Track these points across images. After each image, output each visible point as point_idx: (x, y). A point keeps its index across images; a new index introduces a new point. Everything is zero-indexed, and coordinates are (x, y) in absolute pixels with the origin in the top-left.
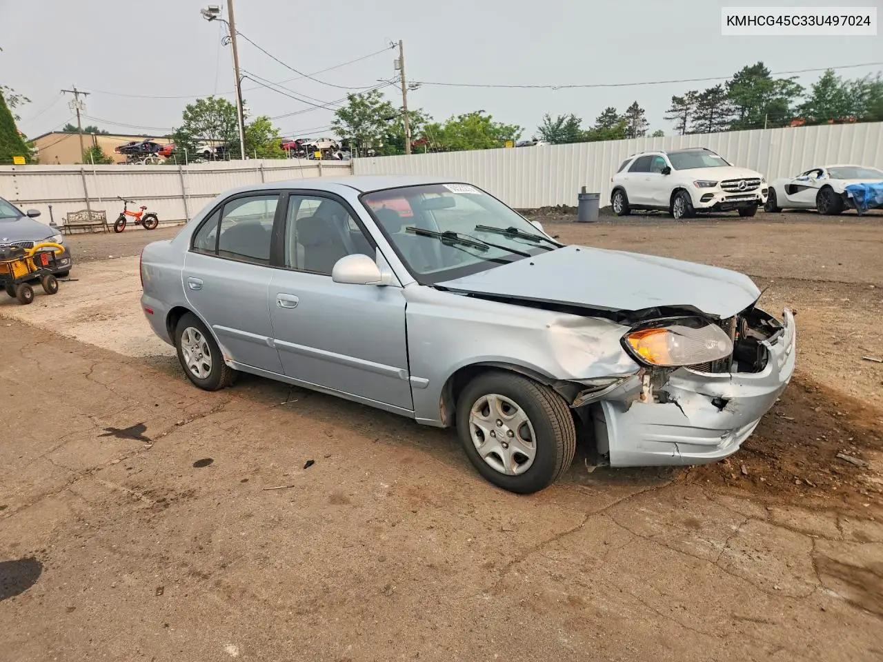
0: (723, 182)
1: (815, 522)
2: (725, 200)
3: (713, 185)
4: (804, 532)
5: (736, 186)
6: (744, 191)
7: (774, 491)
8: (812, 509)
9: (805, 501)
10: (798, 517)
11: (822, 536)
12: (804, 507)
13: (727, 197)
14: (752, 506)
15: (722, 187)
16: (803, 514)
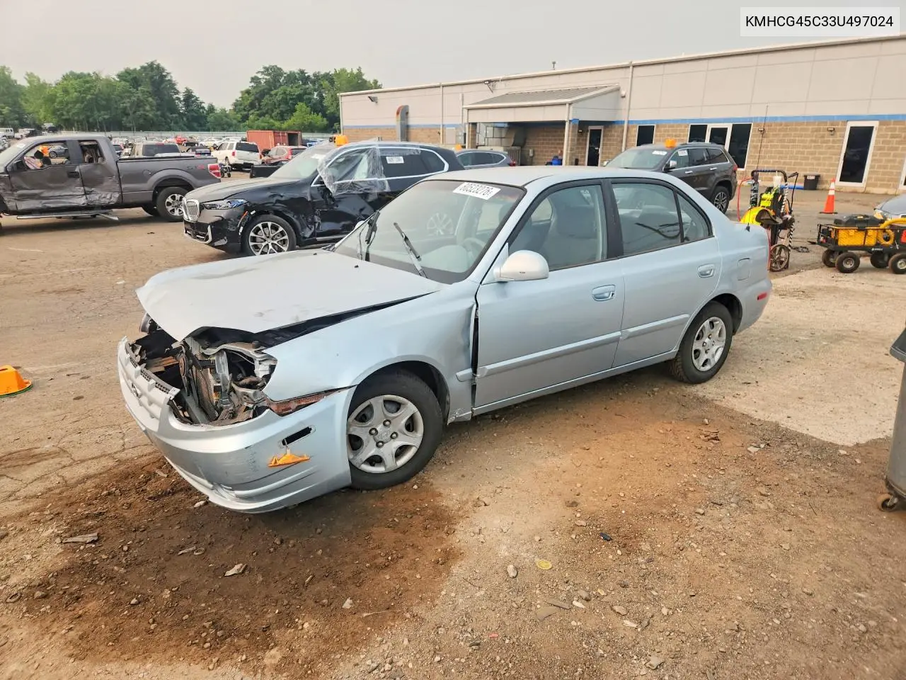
1: (81, 471)
4: (82, 461)
7: (126, 476)
8: (88, 477)
9: (97, 480)
10: (94, 468)
11: (70, 465)
12: (95, 476)
14: (129, 456)
16: (92, 471)
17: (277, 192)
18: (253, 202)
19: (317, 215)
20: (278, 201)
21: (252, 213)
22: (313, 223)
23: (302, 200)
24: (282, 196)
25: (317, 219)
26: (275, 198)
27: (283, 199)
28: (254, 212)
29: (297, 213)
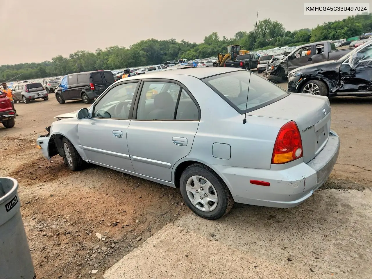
17: (319, 68)
18: (305, 74)
19: (342, 80)
20: (319, 73)
21: (304, 79)
22: (339, 85)
23: (333, 72)
24: (322, 71)
25: (342, 82)
26: (318, 72)
27: (322, 72)
28: (305, 78)
29: (330, 79)
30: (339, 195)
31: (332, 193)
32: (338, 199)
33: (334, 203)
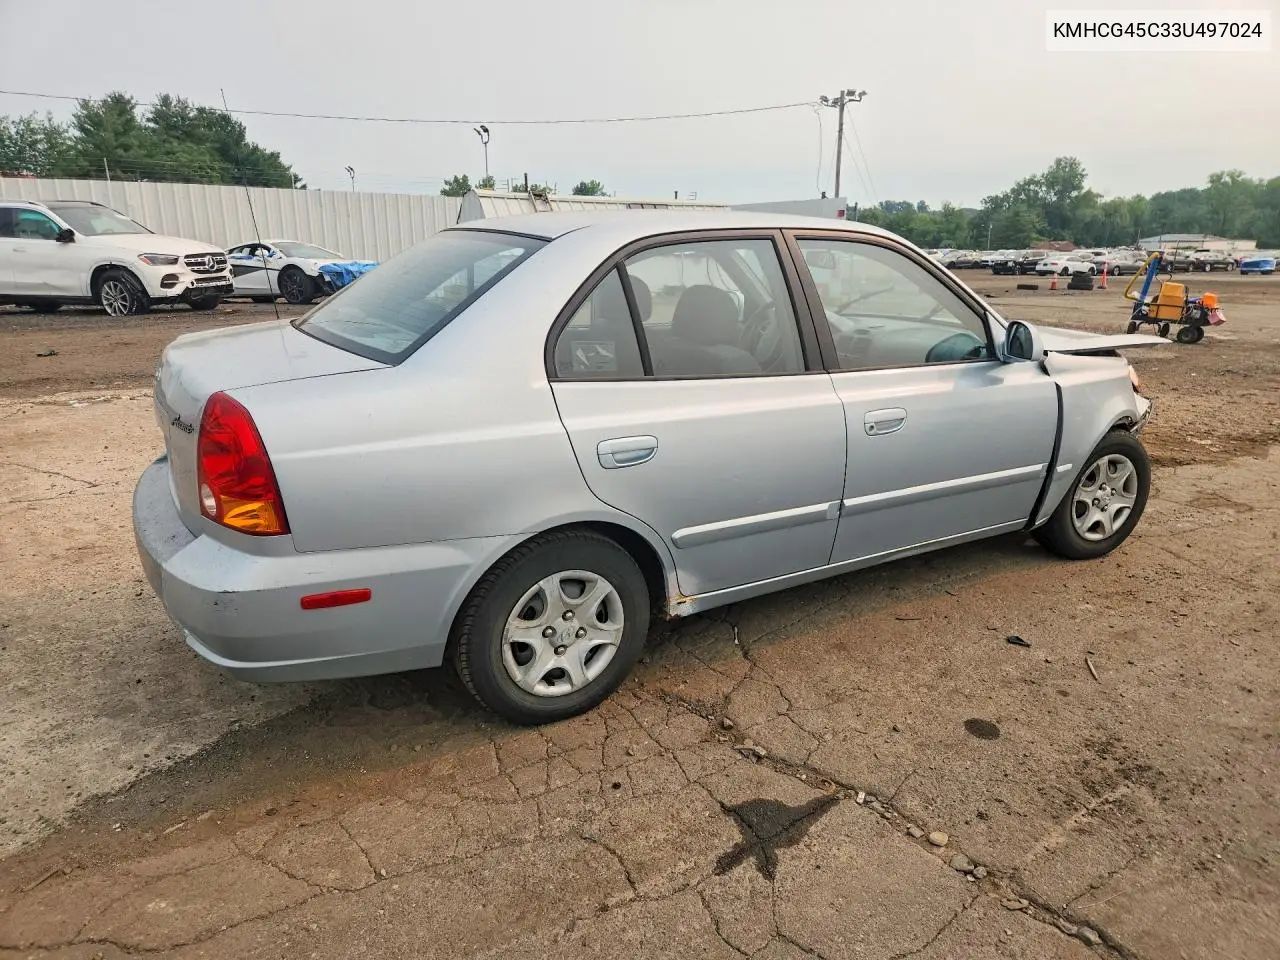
0: (187, 257)
2: (195, 285)
3: (175, 261)
5: (203, 264)
6: (215, 272)
13: (198, 280)
15: (188, 264)
30: (160, 736)
31: (188, 733)
32: (157, 723)
33: (164, 701)
